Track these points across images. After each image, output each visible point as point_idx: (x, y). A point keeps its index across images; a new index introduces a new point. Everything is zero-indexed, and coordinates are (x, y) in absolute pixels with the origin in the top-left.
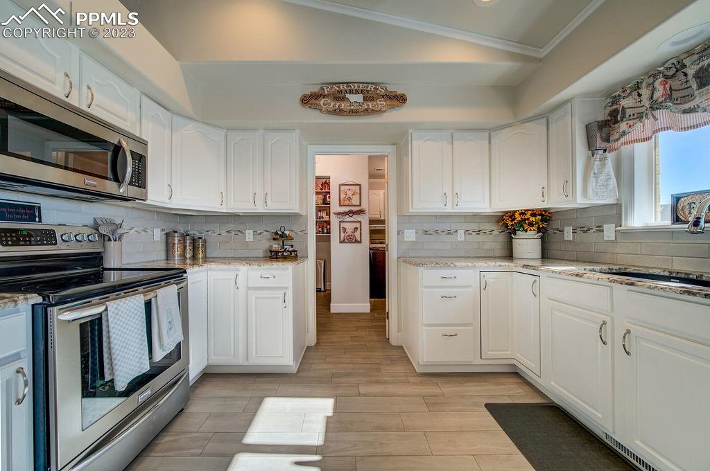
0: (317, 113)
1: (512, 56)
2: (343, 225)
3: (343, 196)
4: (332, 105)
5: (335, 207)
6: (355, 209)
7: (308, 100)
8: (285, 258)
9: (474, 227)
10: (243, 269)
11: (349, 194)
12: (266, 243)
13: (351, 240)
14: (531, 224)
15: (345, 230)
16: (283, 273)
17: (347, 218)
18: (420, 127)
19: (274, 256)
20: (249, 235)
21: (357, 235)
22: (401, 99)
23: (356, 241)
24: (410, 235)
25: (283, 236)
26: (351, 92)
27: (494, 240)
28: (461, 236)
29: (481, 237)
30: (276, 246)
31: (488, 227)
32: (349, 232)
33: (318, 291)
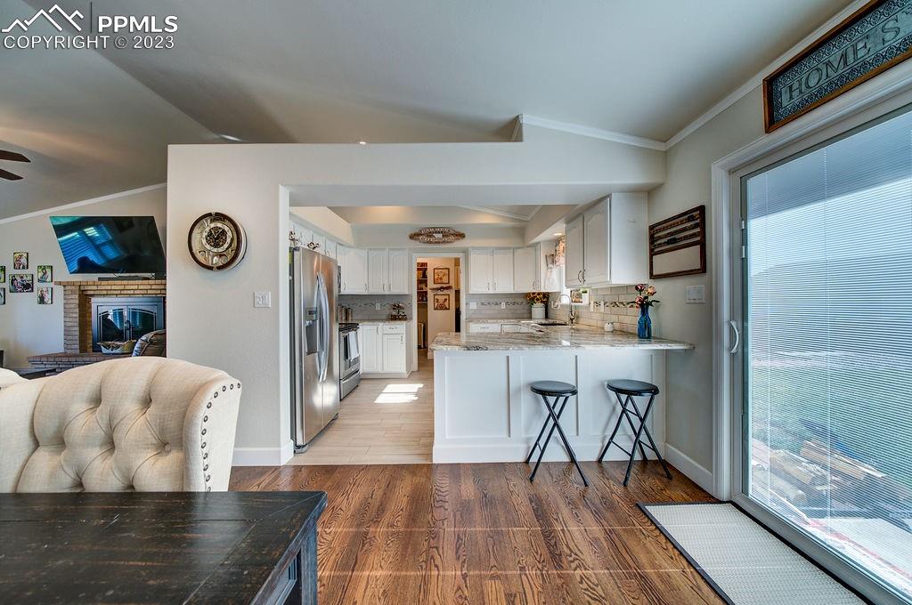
0: (418, 242)
1: (513, 220)
2: (436, 297)
3: (436, 277)
4: (426, 239)
5: (431, 284)
6: (444, 286)
7: (412, 237)
8: (400, 319)
9: (511, 300)
10: (381, 324)
11: (441, 275)
12: (388, 311)
13: (442, 307)
14: (538, 300)
15: (438, 300)
16: (400, 327)
17: (439, 292)
18: (474, 248)
19: (394, 318)
20: (378, 307)
21: (447, 303)
22: (462, 236)
23: (446, 308)
24: (473, 306)
25: (399, 307)
26: (436, 232)
27: (521, 309)
28: (503, 306)
29: (516, 306)
30: (394, 313)
31: (520, 300)
32: (441, 301)
33: (419, 347)
